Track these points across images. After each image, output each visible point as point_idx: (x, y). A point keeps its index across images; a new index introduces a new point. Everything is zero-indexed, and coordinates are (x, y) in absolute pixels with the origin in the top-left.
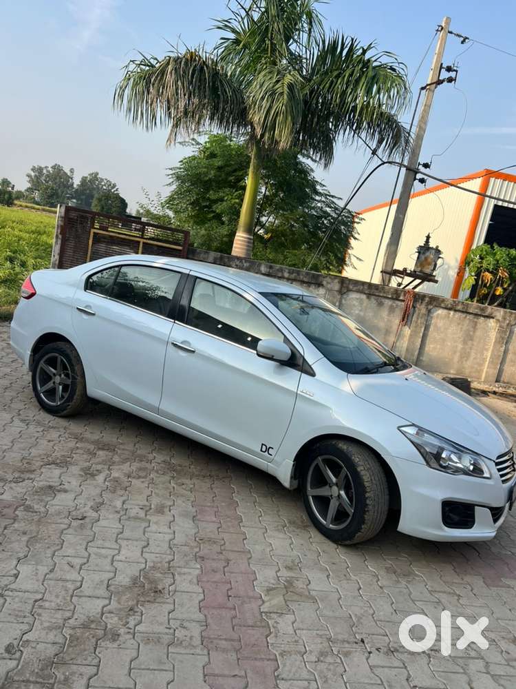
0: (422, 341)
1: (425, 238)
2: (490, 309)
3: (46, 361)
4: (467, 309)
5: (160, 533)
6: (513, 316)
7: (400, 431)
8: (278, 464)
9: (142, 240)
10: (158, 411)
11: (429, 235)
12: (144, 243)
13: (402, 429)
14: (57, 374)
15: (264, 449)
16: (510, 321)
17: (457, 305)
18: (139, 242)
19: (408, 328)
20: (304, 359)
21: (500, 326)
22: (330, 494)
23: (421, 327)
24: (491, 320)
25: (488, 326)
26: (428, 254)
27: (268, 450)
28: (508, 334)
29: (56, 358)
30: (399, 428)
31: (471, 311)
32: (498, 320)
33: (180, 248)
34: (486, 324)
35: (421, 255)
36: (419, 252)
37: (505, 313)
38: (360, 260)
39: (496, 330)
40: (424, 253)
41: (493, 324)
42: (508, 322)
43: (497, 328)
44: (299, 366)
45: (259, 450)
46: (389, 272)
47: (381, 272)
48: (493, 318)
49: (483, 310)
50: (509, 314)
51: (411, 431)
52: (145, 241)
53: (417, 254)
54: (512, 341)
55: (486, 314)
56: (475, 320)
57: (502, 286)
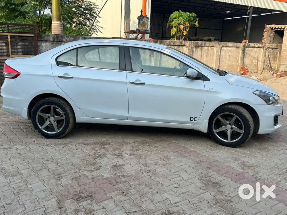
0: (160, 63)
1: (140, 12)
2: (184, 42)
3: (40, 111)
4: (175, 44)
5: (182, 166)
6: (193, 43)
7: (254, 94)
8: (200, 124)
9: (9, 34)
10: (128, 118)
11: (142, 10)
12: (11, 36)
13: (254, 93)
14: (51, 116)
15: (192, 119)
16: (192, 46)
17: (171, 42)
18: (7, 36)
19: (153, 58)
20: (203, 75)
21: (189, 49)
22: (226, 129)
23: (159, 56)
24: (185, 47)
25: (184, 50)
26: (144, 20)
27: (194, 119)
28: (192, 52)
29: (50, 107)
30: (253, 93)
31: (177, 45)
32: (187, 46)
33: (33, 35)
34: (183, 49)
35: (140, 21)
36: (139, 20)
37: (190, 42)
38: (103, 28)
39: (187, 51)
40: (142, 20)
41: (186, 49)
42: (191, 46)
43: (187, 50)
44: (201, 78)
45: (189, 120)
46: (129, 32)
47: (124, 32)
48: (185, 46)
49: (181, 43)
50: (191, 43)
51: (257, 93)
52: (11, 34)
53: (138, 20)
54: (194, 55)
55: (183, 45)
56: (179, 48)
57: (186, 30)
